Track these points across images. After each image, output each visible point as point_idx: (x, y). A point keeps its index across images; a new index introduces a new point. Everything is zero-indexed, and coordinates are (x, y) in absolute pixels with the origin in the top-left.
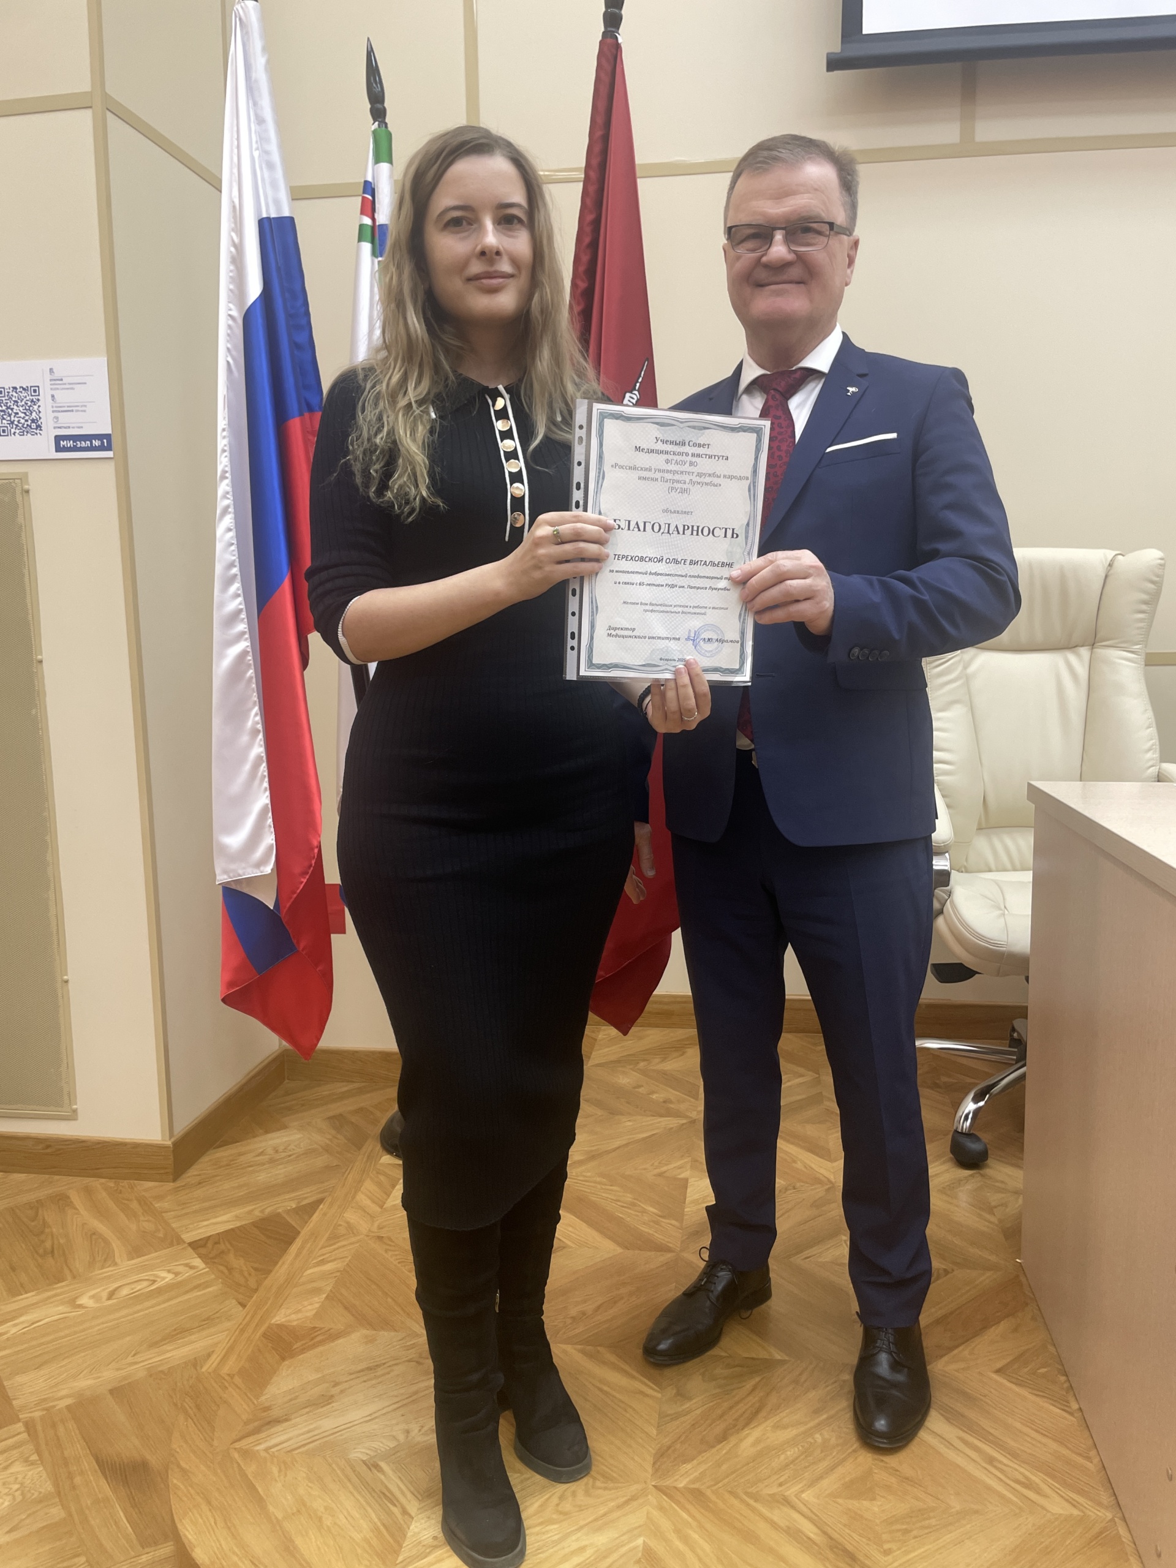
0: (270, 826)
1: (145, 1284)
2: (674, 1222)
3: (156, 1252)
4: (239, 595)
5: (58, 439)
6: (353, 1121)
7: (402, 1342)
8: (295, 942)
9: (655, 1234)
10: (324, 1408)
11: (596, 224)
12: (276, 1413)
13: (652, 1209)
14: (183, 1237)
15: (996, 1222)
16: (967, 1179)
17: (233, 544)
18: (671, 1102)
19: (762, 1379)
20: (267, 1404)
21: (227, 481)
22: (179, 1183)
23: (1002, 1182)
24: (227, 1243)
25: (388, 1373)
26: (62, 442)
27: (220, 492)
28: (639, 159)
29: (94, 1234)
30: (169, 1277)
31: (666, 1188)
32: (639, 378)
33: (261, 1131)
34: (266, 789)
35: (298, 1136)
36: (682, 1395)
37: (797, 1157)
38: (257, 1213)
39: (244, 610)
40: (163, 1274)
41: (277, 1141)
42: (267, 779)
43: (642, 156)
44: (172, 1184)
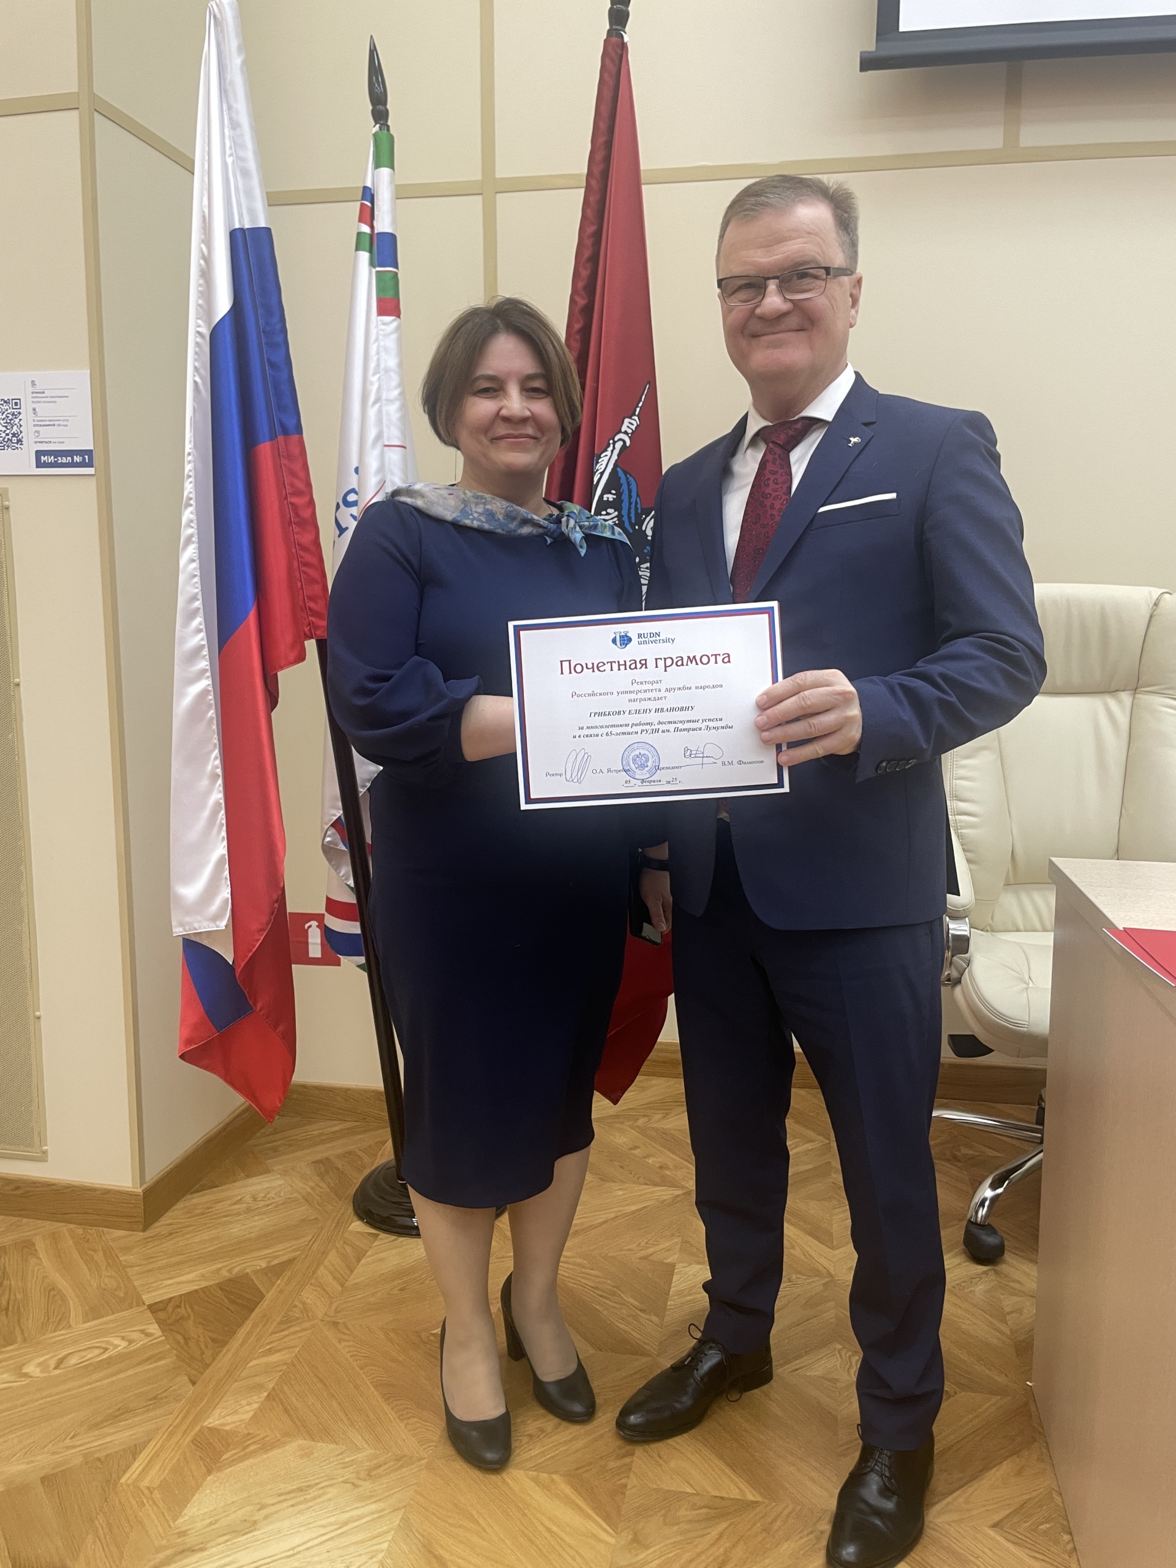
0: (226, 878)
1: (97, 1351)
2: (654, 1319)
3: (113, 1313)
4: (200, 631)
5: (39, 454)
6: (340, 1166)
7: (340, 1457)
8: (251, 1003)
9: (633, 1332)
10: (245, 1537)
11: (598, 235)
12: (190, 1540)
13: (632, 1301)
14: (144, 1297)
15: (1009, 1333)
16: (979, 1276)
17: (196, 576)
18: (667, 1168)
19: (730, 1525)
20: (184, 1529)
21: (191, 509)
22: (148, 1233)
23: (1019, 1282)
24: (188, 1307)
25: (320, 1496)
26: (42, 457)
27: (184, 520)
28: (644, 166)
29: (53, 1289)
30: (124, 1344)
31: (650, 1276)
32: (639, 403)
33: (243, 1174)
34: (223, 838)
35: (280, 1182)
36: (638, 1542)
37: (796, 1242)
38: (225, 1273)
39: (206, 646)
40: (117, 1341)
41: (259, 1187)
42: (224, 828)
43: (647, 162)
44: (141, 1234)
